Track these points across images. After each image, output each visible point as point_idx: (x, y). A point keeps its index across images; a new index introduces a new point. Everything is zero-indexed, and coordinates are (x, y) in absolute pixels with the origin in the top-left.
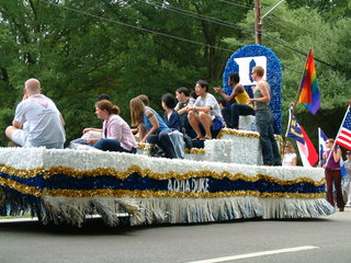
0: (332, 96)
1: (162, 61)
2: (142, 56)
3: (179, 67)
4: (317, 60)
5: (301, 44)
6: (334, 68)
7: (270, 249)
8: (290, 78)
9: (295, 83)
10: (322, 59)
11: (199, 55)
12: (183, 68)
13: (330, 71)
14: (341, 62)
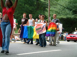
0: (66, 15)
1: (26, 5)
2: (20, 3)
3: (30, 6)
4: (63, 6)
5: (59, 2)
6: (67, 9)
7: (50, 50)
8: (56, 10)
9: (57, 12)
10: (64, 6)
11: (35, 4)
12: (31, 7)
13: (66, 9)
14: (69, 7)
